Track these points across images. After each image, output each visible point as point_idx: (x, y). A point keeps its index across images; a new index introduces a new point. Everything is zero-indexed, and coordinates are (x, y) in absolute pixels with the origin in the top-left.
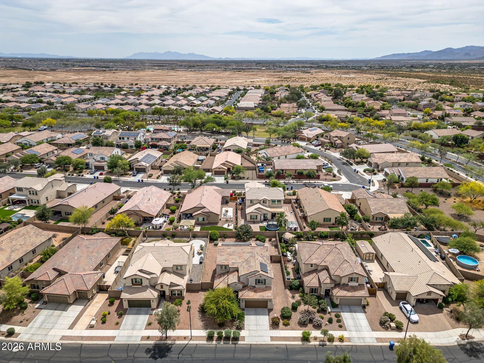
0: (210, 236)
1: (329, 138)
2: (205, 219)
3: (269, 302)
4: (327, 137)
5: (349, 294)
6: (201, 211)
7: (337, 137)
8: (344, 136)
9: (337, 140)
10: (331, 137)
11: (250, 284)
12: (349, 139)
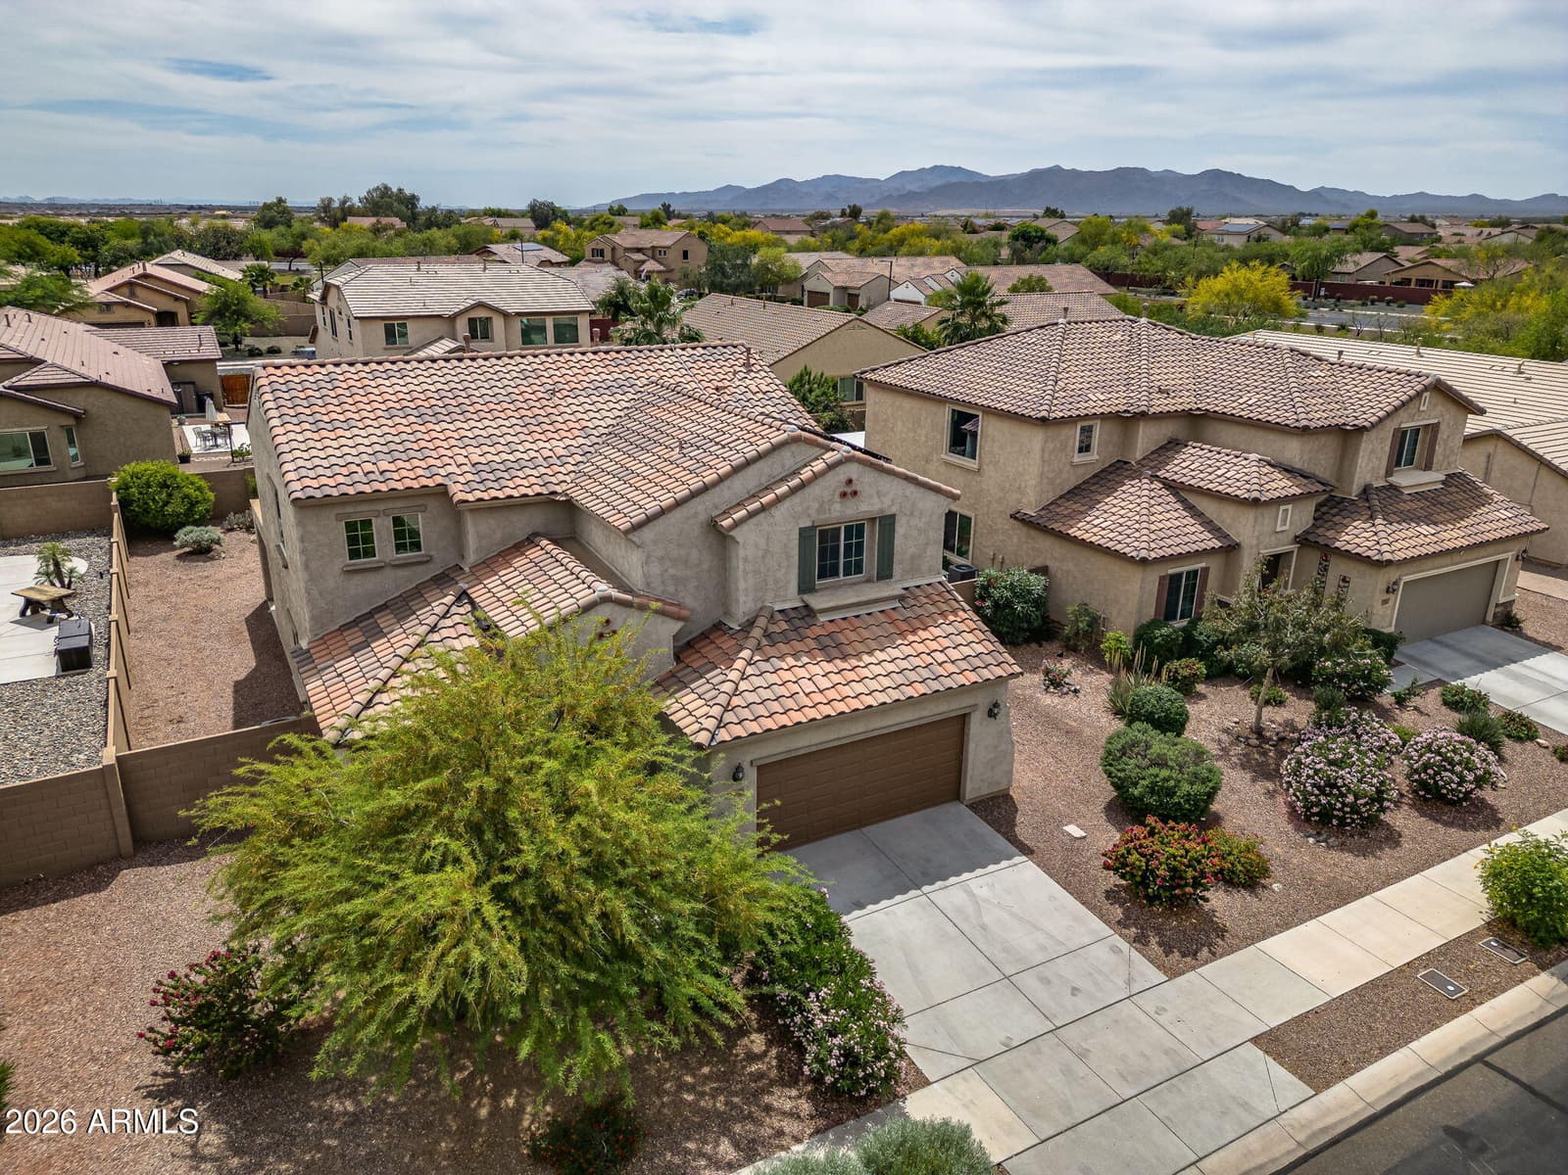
0: (124, 503)
1: (608, 255)
2: (55, 440)
3: (977, 726)
4: (601, 253)
5: (1453, 536)
6: (7, 383)
7: (639, 250)
8: (668, 243)
9: (643, 262)
10: (620, 253)
11: (744, 604)
12: (685, 255)
